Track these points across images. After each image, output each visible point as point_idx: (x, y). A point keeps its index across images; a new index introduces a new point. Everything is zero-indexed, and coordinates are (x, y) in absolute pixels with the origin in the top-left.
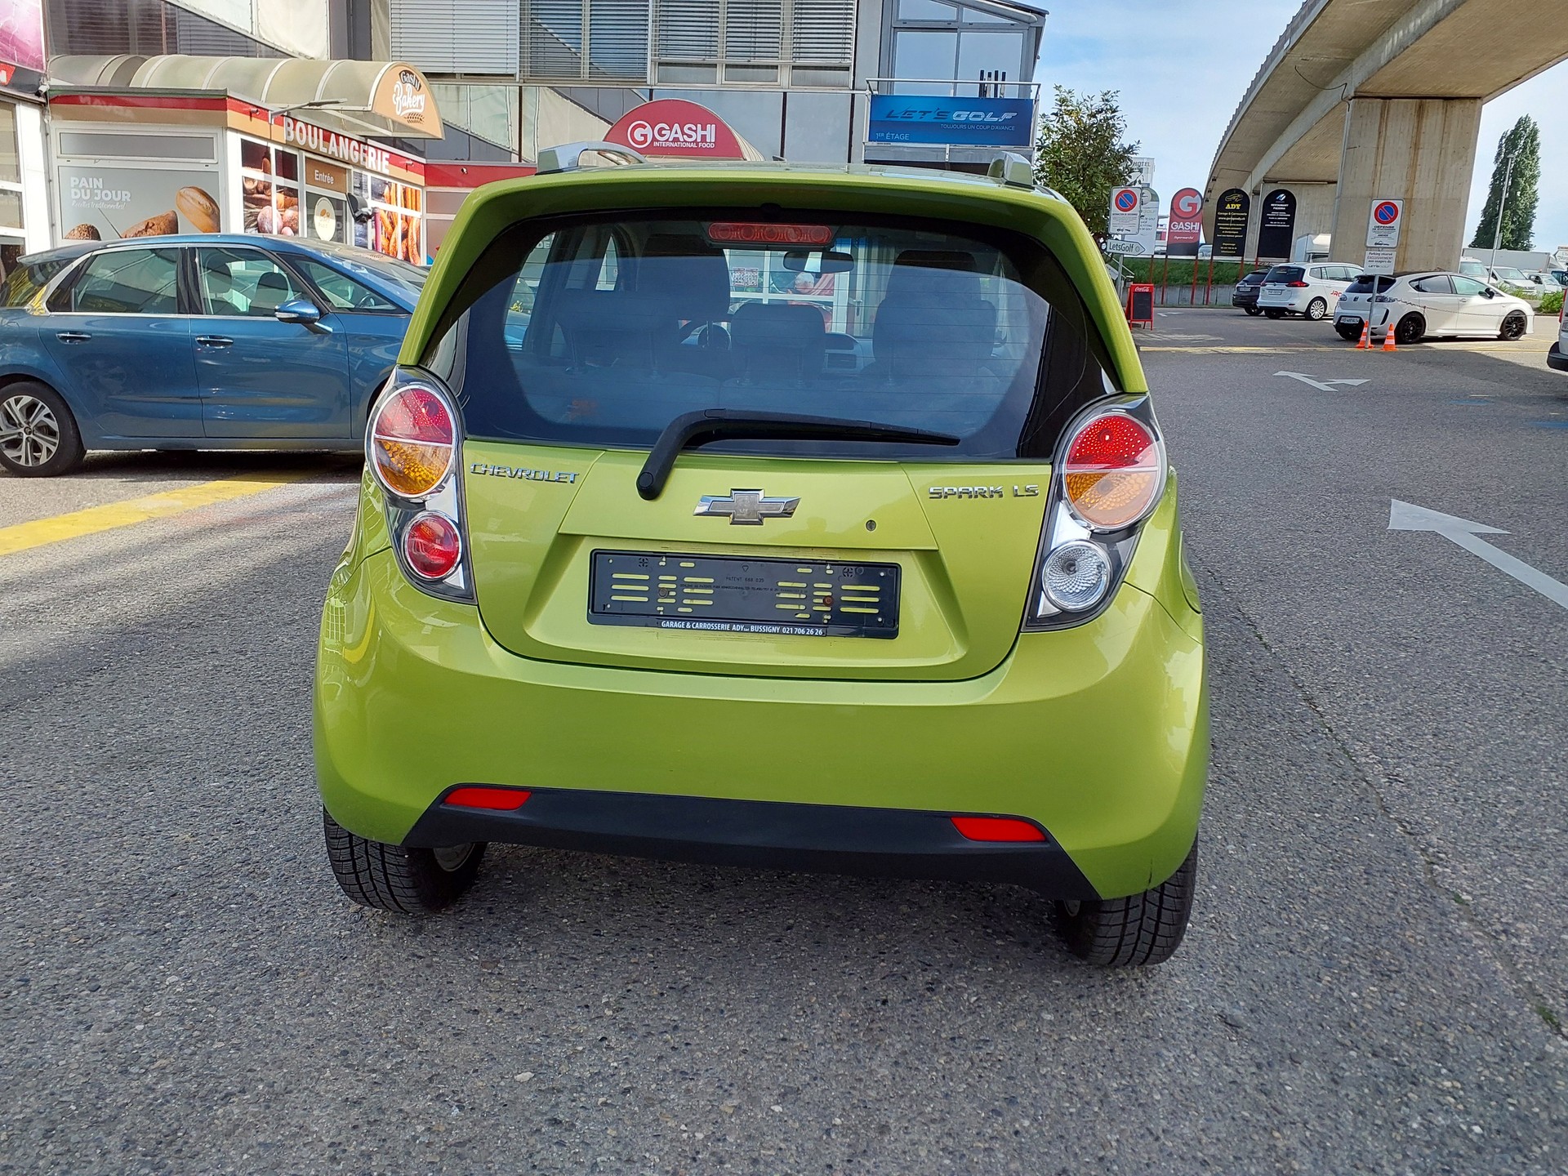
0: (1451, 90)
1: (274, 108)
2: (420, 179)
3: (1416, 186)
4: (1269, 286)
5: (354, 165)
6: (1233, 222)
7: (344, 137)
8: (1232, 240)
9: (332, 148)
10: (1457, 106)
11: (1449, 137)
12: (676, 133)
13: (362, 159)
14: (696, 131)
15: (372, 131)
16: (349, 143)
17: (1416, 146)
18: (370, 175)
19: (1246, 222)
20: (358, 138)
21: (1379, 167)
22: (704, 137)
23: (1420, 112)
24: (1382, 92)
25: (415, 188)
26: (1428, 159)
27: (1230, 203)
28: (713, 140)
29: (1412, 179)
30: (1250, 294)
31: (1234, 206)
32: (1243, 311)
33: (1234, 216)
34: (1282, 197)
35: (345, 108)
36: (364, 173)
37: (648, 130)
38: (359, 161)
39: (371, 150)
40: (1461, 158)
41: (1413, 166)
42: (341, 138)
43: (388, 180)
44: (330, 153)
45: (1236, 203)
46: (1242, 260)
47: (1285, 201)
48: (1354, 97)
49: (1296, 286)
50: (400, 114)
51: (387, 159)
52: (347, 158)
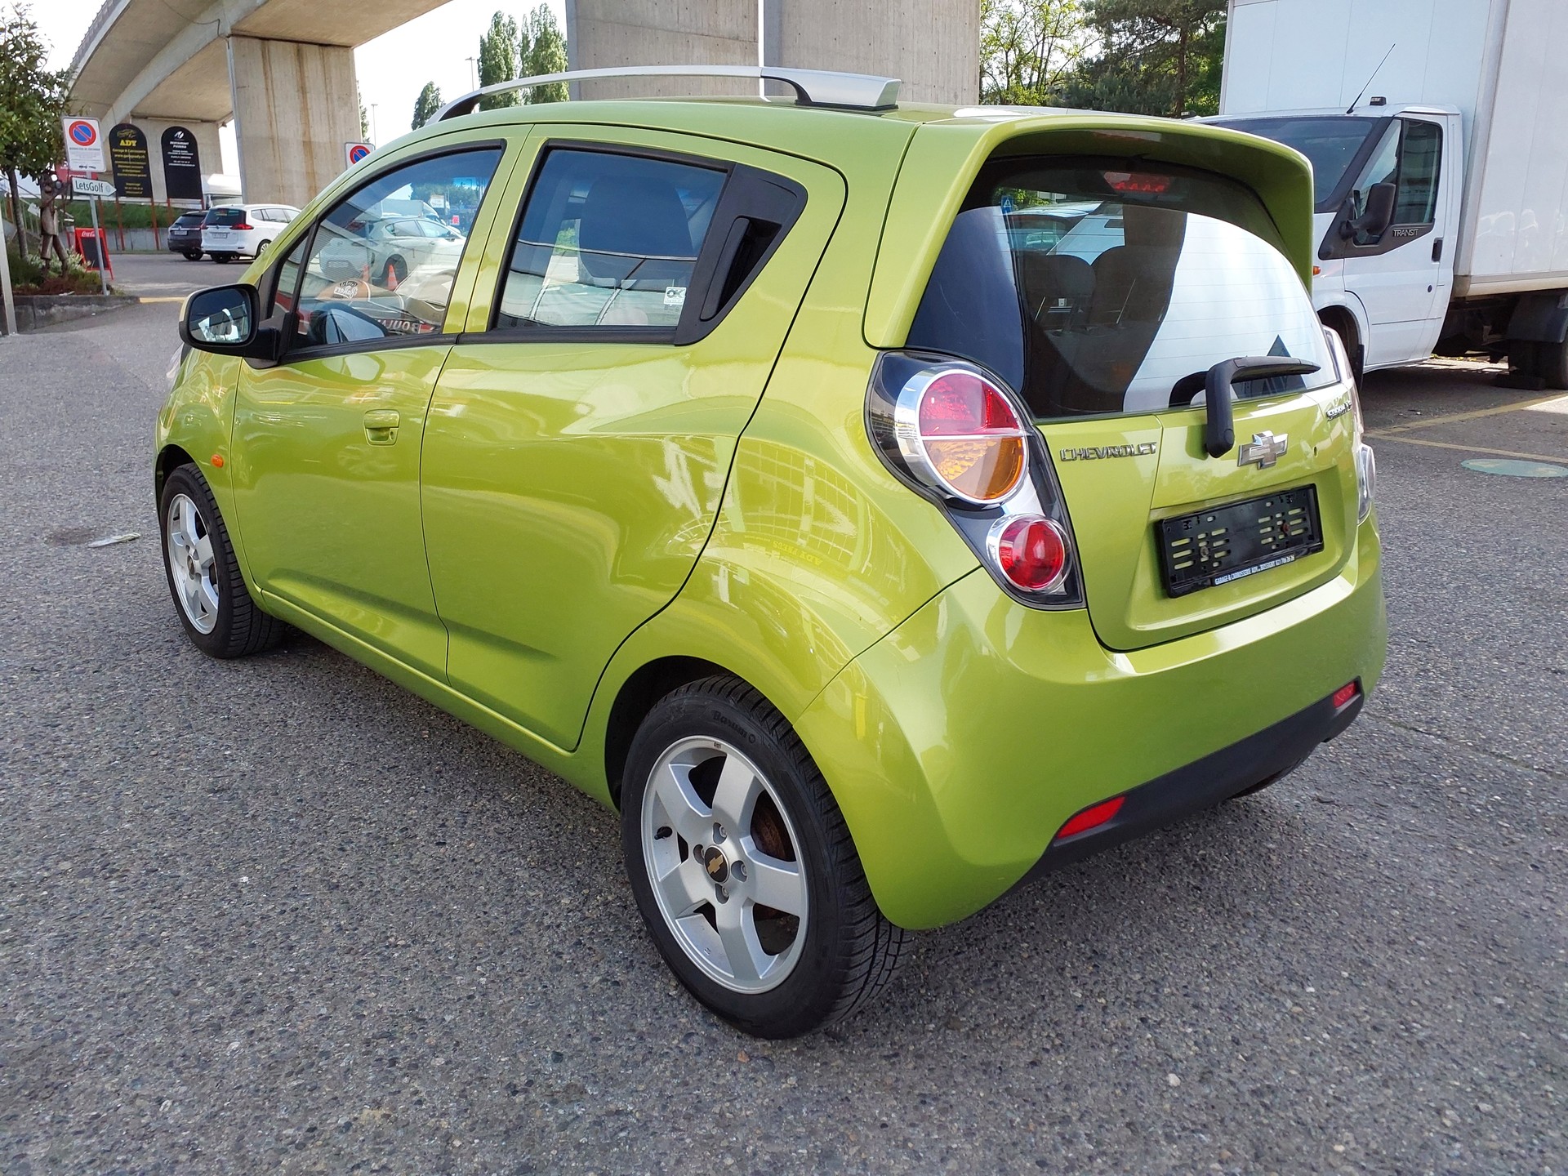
0: (325, 37)
3: (312, 130)
4: (211, 228)
6: (132, 160)
8: (136, 180)
10: (332, 54)
11: (331, 81)
17: (303, 90)
19: (146, 160)
21: (272, 109)
23: (299, 55)
24: (260, 32)
26: (316, 104)
27: (125, 138)
29: (307, 123)
30: (188, 238)
31: (129, 143)
32: (181, 257)
33: (132, 154)
34: (180, 135)
40: (346, 104)
41: (305, 109)
45: (130, 139)
46: (152, 202)
47: (184, 139)
48: (232, 35)
49: (241, 229)
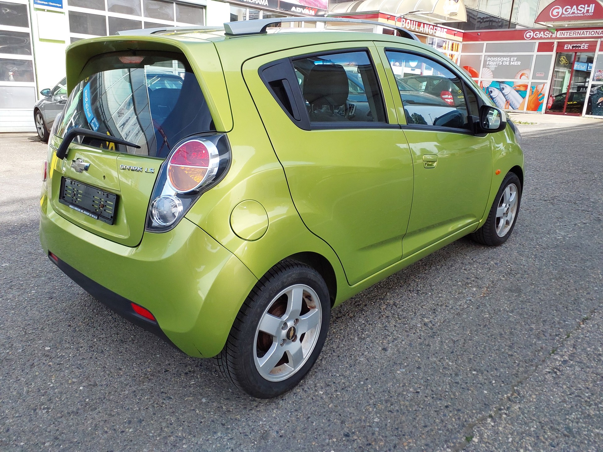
1: (398, 15)
2: (461, 39)
5: (430, 35)
7: (427, 24)
9: (421, 29)
12: (574, 10)
13: (434, 32)
14: (584, 8)
15: (438, 21)
16: (429, 27)
18: (437, 38)
20: (433, 24)
22: (588, 11)
25: (458, 43)
28: (592, 12)
35: (423, 13)
36: (434, 38)
37: (560, 10)
38: (433, 33)
39: (439, 28)
42: (426, 25)
43: (445, 40)
44: (420, 31)
50: (446, 14)
51: (446, 32)
52: (427, 32)
